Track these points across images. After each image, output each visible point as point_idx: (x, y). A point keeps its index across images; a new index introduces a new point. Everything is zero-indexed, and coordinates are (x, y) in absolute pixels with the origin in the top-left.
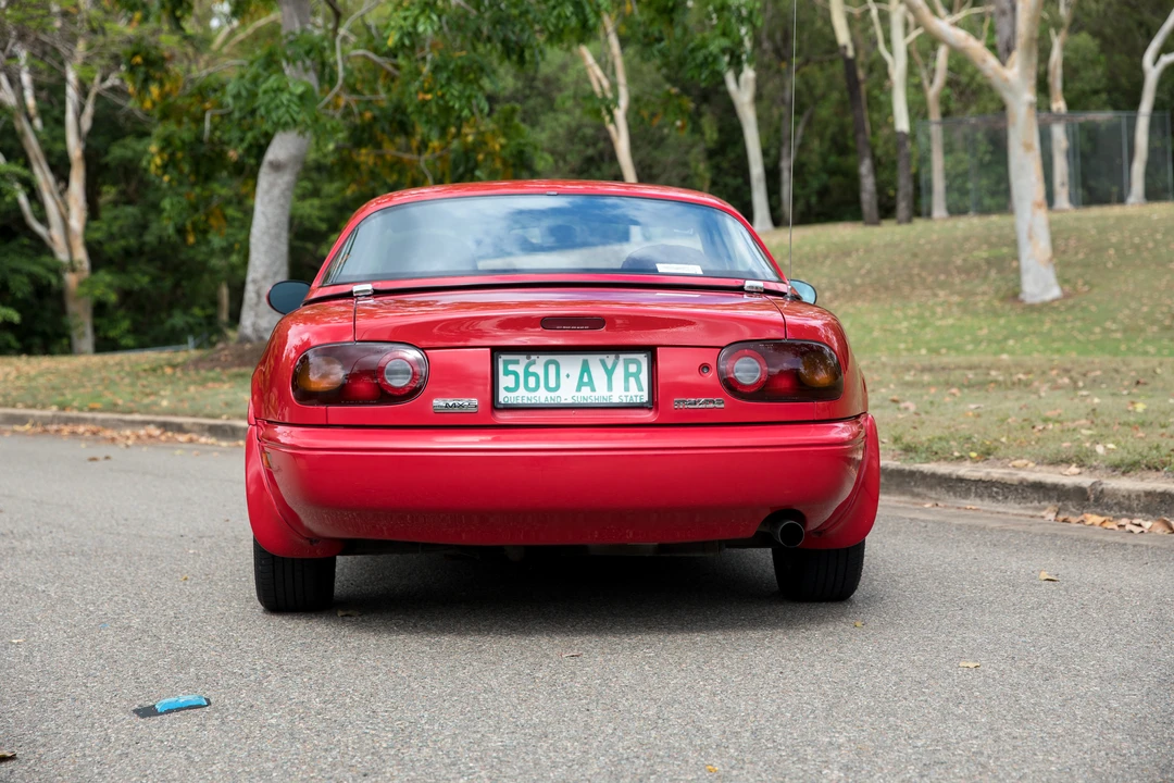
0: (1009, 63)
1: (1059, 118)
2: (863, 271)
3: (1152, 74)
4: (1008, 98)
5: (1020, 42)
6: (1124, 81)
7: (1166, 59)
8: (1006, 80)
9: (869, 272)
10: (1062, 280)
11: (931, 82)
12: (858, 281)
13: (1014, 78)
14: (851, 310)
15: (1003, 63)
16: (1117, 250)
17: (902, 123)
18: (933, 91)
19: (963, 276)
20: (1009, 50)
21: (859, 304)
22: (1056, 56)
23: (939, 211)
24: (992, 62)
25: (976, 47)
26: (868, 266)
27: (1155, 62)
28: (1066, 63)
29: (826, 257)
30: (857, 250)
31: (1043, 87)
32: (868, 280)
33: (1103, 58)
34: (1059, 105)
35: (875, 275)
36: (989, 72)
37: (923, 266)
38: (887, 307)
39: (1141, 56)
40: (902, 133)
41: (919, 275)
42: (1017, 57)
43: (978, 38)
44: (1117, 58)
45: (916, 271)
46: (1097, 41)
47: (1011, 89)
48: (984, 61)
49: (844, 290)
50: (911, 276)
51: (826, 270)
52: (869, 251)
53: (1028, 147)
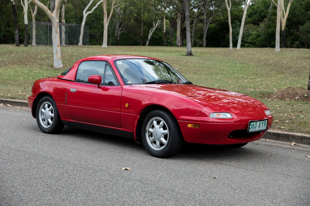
0: (53, 13)
1: (63, 24)
2: (16, 58)
3: (85, 15)
4: (52, 20)
5: (56, 8)
6: (79, 16)
7: (88, 13)
8: (52, 16)
9: (17, 58)
10: (63, 63)
11: (33, 12)
12: (15, 60)
13: (54, 16)
14: (13, 67)
15: (52, 13)
16: (75, 57)
17: (26, 22)
18: (34, 15)
19: (40, 61)
20: (53, 9)
21: (15, 65)
22: (63, 9)
23: (34, 43)
24: (49, 12)
25: (45, 8)
26: (17, 56)
27: (86, 13)
28: (65, 10)
29: (7, 53)
30: (14, 53)
31: (60, 16)
32: (17, 60)
33: (74, 10)
34: (64, 21)
35: (19, 59)
36: (48, 14)
37: (30, 57)
38: (22, 67)
39: (83, 10)
40: (26, 25)
41: (30, 59)
42: (55, 11)
43: (46, 6)
44: (77, 10)
45: (29, 58)
46: (73, 6)
47: (53, 19)
48: (47, 11)
49: (11, 62)
50: (28, 60)
51: (6, 57)
52: (17, 53)
53: (57, 32)
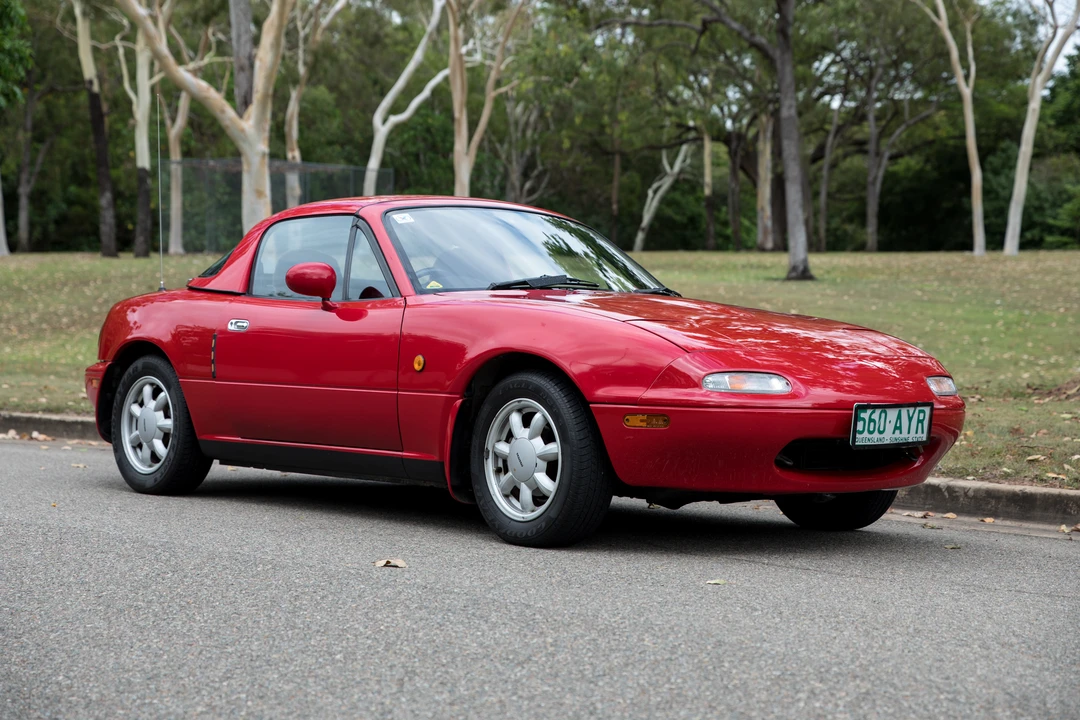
0: (246, 116)
1: (293, 167)
2: (100, 300)
3: (381, 131)
4: (244, 147)
5: (257, 97)
6: (357, 136)
7: (394, 119)
8: (243, 131)
9: (106, 301)
11: (173, 120)
12: (95, 309)
13: (250, 129)
14: (88, 336)
15: (241, 115)
17: (143, 160)
18: (176, 129)
20: (247, 103)
22: (293, 108)
23: (175, 245)
24: (230, 112)
25: (215, 97)
26: (105, 295)
27: (385, 121)
28: (302, 114)
29: (64, 284)
30: (95, 281)
31: (278, 134)
32: (104, 309)
33: (338, 112)
34: (294, 154)
36: (226, 122)
39: (373, 112)
40: (143, 170)
42: (253, 110)
43: (218, 89)
44: (351, 112)
46: (334, 95)
47: (246, 139)
48: (223, 111)
49: (81, 317)
51: (63, 297)
52: (107, 281)
53: (259, 194)
